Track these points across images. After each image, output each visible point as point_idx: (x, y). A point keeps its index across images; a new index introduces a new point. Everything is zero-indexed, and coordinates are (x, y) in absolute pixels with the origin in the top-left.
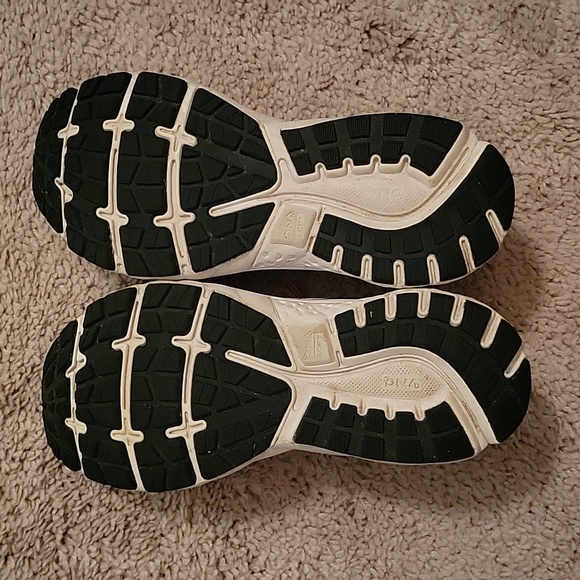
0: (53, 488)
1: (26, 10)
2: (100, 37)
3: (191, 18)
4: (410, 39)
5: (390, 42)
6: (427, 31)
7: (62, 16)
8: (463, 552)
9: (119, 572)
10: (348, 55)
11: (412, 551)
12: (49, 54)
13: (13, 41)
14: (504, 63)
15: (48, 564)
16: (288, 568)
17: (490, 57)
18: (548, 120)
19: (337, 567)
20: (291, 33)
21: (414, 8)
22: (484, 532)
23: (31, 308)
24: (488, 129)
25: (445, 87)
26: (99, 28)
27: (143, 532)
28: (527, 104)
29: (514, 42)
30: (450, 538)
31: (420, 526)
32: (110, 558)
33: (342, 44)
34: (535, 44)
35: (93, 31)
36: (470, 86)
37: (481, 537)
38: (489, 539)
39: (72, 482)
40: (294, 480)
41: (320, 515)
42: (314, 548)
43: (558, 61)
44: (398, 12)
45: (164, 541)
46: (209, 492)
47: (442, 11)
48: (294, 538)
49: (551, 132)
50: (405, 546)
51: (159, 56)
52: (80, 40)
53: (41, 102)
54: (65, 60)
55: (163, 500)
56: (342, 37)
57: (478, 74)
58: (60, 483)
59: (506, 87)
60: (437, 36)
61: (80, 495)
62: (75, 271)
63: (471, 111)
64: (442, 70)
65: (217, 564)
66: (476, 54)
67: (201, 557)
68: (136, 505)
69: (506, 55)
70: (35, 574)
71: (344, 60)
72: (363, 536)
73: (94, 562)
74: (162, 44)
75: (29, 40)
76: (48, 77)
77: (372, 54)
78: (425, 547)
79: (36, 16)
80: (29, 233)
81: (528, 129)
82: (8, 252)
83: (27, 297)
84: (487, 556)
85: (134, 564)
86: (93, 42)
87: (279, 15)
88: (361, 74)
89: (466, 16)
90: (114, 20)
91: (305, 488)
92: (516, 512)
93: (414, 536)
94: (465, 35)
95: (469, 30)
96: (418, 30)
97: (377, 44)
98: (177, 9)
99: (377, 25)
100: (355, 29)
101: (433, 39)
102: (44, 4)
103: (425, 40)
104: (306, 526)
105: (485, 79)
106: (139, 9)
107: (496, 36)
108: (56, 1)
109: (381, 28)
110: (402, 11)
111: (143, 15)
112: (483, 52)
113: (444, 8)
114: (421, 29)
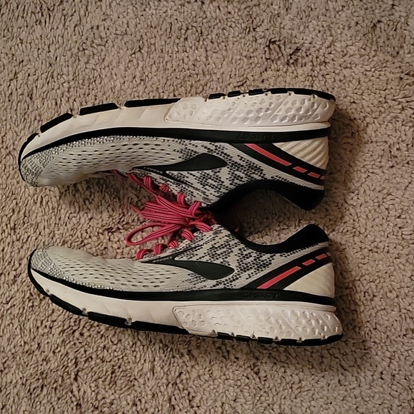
0: (68, 346)
1: (51, 42)
2: (96, 57)
3: (153, 42)
4: (298, 49)
5: (284, 52)
6: (310, 43)
7: (73, 45)
8: (334, 403)
9: (108, 401)
10: (256, 62)
11: (298, 400)
12: (65, 70)
13: (44, 62)
14: (366, 63)
15: (66, 393)
16: (214, 406)
17: (356, 59)
18: (397, 103)
19: (247, 407)
20: (218, 49)
21: (302, 28)
22: (349, 390)
23: (56, 232)
24: (354, 110)
25: (323, 82)
26: (95, 51)
27: (123, 376)
28: (382, 92)
29: (373, 48)
30: (325, 393)
31: (304, 383)
32: (104, 392)
33: (252, 55)
34: (389, 49)
35: (91, 53)
36: (341, 81)
38: (352, 395)
39: (80, 343)
40: (219, 348)
41: (236, 372)
42: (232, 394)
43: (406, 60)
44: (290, 32)
45: (136, 383)
46: (164, 353)
47: (321, 29)
48: (219, 386)
49: (399, 111)
50: (293, 396)
51: (133, 68)
52: (83, 60)
53: (61, 101)
54: (75, 73)
55: (135, 357)
56: (252, 50)
57: (346, 72)
58: (72, 343)
59: (367, 80)
60: (318, 47)
61: (85, 351)
62: (81, 208)
63: (342, 98)
64: (321, 70)
65: (170, 400)
66: (346, 58)
67: (160, 394)
68: (119, 359)
69: (367, 57)
70: (59, 399)
71: (253, 65)
72: (264, 388)
73: (93, 393)
74: (135, 60)
75: (53, 61)
76: (65, 84)
77: (273, 61)
78: (307, 398)
79: (57, 46)
81: (383, 110)
82: (42, 197)
83: (53, 225)
84: (350, 407)
85: (118, 396)
86: (92, 61)
87: (210, 37)
88: (265, 75)
89: (339, 31)
90: (105, 46)
91: (226, 354)
92: (371, 378)
93: (299, 390)
94: (338, 44)
95: (341, 41)
96: (304, 43)
97: (275, 54)
98: (144, 36)
99: (275, 42)
100: (260, 44)
101: (314, 49)
102: (62, 37)
103: (309, 50)
104: (227, 379)
105: (351, 75)
106: (120, 37)
107: (360, 44)
108: (70, 35)
109: (278, 43)
110: (293, 30)
111: (123, 42)
112: (351, 56)
113: (323, 26)
114: (306, 42)
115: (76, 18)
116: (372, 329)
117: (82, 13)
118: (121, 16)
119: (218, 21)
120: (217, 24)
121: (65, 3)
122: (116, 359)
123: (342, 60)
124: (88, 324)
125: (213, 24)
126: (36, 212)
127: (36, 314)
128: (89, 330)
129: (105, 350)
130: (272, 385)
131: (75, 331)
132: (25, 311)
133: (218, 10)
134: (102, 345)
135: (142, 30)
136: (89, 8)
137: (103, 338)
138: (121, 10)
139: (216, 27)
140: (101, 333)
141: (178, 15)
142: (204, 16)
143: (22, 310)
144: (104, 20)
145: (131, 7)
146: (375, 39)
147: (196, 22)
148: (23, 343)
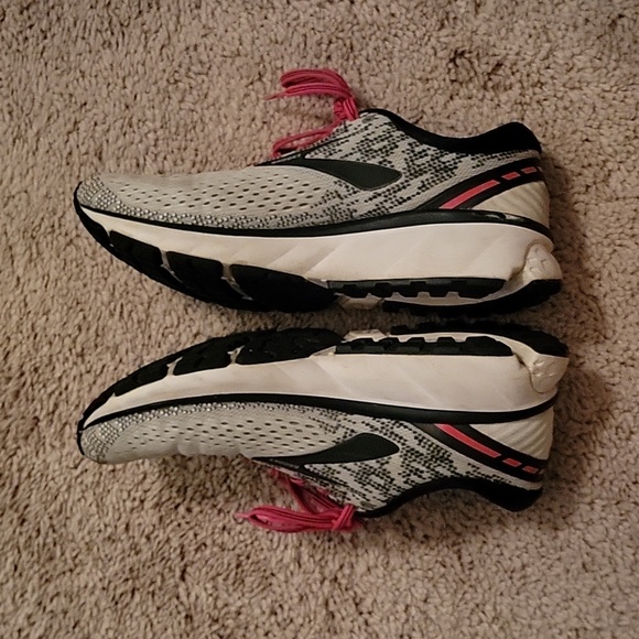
0: (170, 527)
1: (127, 72)
2: (195, 92)
3: (279, 65)
4: (499, 65)
5: (478, 70)
6: (518, 54)
7: (159, 76)
8: (577, 599)
9: (233, 609)
10: (436, 86)
11: (522, 597)
12: (149, 114)
13: (117, 103)
14: (604, 80)
15: (170, 599)
16: (394, 611)
17: (588, 75)
19: (444, 610)
20: (377, 70)
21: (503, 32)
22: (599, 578)
23: (145, 357)
24: (588, 152)
25: (539, 112)
26: (193, 83)
27: (254, 571)
28: (630, 122)
29: (613, 57)
30: (562, 583)
31: (529, 570)
32: (226, 596)
33: (430, 77)
35: (188, 87)
36: (566, 108)
37: (594, 583)
38: (604, 585)
39: (187, 523)
41: (425, 558)
42: (420, 591)
44: (485, 38)
45: (274, 581)
47: (533, 32)
48: (399, 581)
50: (514, 590)
51: (250, 105)
52: (176, 97)
53: (145, 160)
54: (164, 117)
55: (271, 541)
56: (429, 69)
57: (574, 95)
58: (175, 523)
59: (606, 105)
60: (529, 59)
61: (196, 535)
62: (182, 320)
63: (568, 135)
64: (534, 94)
65: (327, 604)
66: (572, 74)
67: (310, 596)
68: (246, 546)
69: (605, 71)
70: (158, 609)
71: (432, 91)
72: (469, 580)
73: (211, 599)
74: (253, 94)
75: (130, 101)
76: (149, 135)
77: (461, 84)
78: (535, 592)
79: (136, 78)
80: (139, 286)
81: (632, 149)
82: (122, 306)
83: (140, 347)
84: (601, 603)
85: (247, 601)
86: (189, 98)
87: (364, 53)
88: (451, 107)
89: (560, 34)
90: (207, 74)
91: (409, 531)
92: (632, 557)
93: (522, 581)
94: (559, 54)
95: (563, 49)
96: (507, 54)
97: (464, 73)
98: (266, 57)
99: (463, 53)
100: (441, 59)
101: (524, 63)
102: (143, 65)
103: (515, 64)
104: (412, 569)
105: (582, 99)
106: (230, 61)
107: (593, 52)
108: (154, 60)
109: (467, 55)
110: (490, 35)
111: (234, 67)
112: (579, 70)
113: (535, 28)
114: (510, 52)
115: (163, 34)
116: (630, 484)
117: (172, 27)
118: (230, 29)
119: (376, 28)
120: (374, 33)
121: (145, 14)
122: (242, 545)
123: (567, 77)
124: (198, 494)
125: (369, 33)
126: (114, 328)
127: (121, 481)
128: (200, 503)
129: (226, 533)
130: (482, 575)
131: (179, 505)
132: (102, 478)
133: (375, 12)
134: (220, 525)
135: (261, 49)
136: (182, 20)
137: (222, 515)
138: (229, 19)
139: (373, 37)
140: (219, 507)
141: (315, 22)
142: (355, 22)
143: (97, 476)
144: (205, 36)
145: (244, 14)
146: (614, 43)
147: (343, 31)
148: (102, 526)
